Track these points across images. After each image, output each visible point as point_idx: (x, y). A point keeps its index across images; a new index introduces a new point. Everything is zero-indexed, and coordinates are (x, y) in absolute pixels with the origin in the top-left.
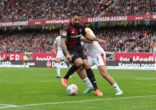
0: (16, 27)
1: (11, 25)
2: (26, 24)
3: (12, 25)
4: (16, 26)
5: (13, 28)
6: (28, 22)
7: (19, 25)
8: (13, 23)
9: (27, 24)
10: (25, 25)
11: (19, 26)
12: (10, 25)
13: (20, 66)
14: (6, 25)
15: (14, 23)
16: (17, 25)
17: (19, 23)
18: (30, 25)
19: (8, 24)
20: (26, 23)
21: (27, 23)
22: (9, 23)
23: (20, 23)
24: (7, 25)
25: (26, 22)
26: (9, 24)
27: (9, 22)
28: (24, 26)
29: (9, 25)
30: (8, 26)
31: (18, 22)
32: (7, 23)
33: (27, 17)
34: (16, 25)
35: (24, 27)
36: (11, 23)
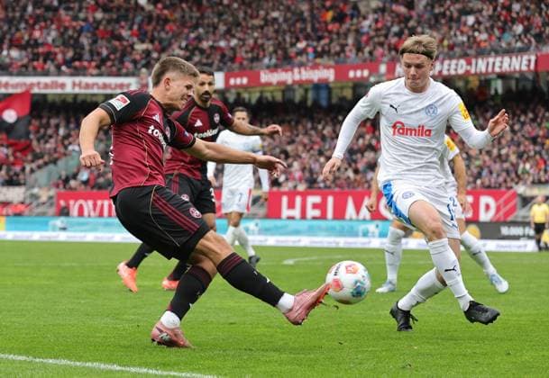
0: (480, 81)
1: (461, 71)
2: (524, 68)
3: (467, 72)
4: (481, 73)
5: (467, 82)
6: (533, 58)
7: (497, 70)
8: (469, 63)
9: (529, 66)
10: (521, 72)
11: (494, 76)
12: (456, 70)
13: (498, 246)
14: (440, 72)
15: (474, 61)
16: (487, 73)
17: (494, 64)
18: (540, 69)
19: (446, 67)
20: (525, 62)
21: (529, 61)
22: (454, 62)
23: (502, 62)
24: (445, 73)
25: (525, 58)
26: (453, 67)
27: (451, 58)
28: (517, 75)
29: (453, 72)
30: (449, 75)
31: (491, 60)
32: (442, 63)
33: (529, 36)
34: (484, 70)
35: (517, 80)
36: (462, 62)
